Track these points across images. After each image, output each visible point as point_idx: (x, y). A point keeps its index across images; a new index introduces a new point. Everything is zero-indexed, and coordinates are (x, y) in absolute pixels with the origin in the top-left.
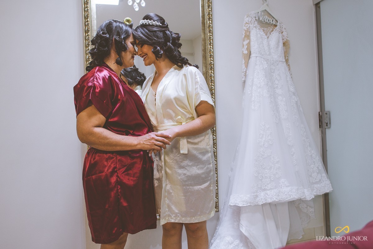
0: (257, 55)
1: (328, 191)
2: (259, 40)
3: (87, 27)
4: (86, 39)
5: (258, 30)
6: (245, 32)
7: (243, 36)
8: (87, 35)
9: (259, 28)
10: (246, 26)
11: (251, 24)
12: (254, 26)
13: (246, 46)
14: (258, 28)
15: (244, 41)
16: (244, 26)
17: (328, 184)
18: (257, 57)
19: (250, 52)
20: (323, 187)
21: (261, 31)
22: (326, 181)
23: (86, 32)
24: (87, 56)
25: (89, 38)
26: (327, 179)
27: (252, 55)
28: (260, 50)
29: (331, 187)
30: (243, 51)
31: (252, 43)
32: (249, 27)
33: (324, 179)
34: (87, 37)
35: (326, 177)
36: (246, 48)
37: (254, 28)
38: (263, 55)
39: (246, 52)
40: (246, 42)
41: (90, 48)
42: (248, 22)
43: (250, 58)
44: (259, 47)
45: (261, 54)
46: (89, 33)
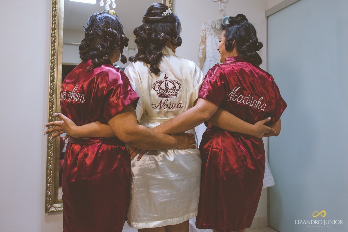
0: (211, 59)
1: (270, 186)
2: (214, 46)
3: (54, 26)
4: (52, 37)
5: (213, 37)
6: (201, 38)
7: (200, 42)
8: (53, 32)
9: (215, 35)
10: (203, 32)
11: (208, 31)
12: (210, 33)
13: (202, 51)
14: (213, 35)
15: (200, 46)
16: (201, 32)
17: (270, 179)
18: (211, 61)
19: (205, 56)
20: (266, 181)
21: (216, 38)
22: (269, 176)
23: (52, 30)
24: (53, 51)
25: (55, 35)
26: (270, 175)
27: (207, 59)
28: (215, 55)
29: (273, 182)
30: (199, 55)
31: (207, 49)
32: (206, 34)
33: (267, 174)
34: (54, 34)
35: (269, 173)
36: (202, 53)
37: (210, 35)
38: (216, 60)
39: (201, 56)
40: (202, 47)
41: (55, 45)
42: (204, 30)
43: (205, 61)
44: (214, 52)
45: (215, 59)
46: (56, 31)
